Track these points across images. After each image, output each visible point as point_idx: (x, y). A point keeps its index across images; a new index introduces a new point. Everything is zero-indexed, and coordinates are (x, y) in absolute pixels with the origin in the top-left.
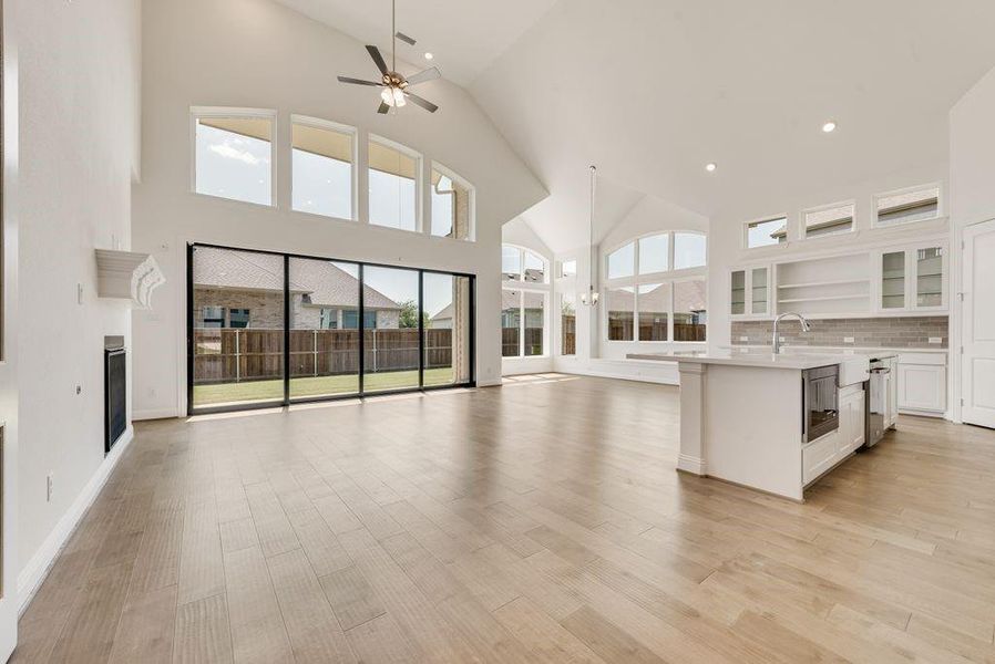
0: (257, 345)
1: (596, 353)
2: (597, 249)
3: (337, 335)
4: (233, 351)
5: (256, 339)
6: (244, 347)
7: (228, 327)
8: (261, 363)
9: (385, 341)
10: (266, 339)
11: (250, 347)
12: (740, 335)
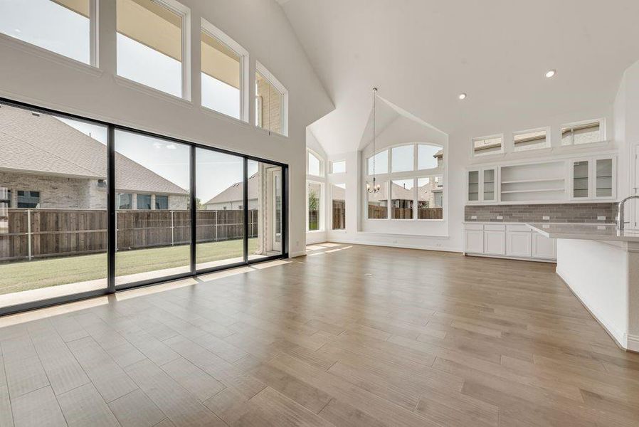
0: (52, 224)
1: (361, 228)
2: (361, 153)
3: (137, 215)
4: (24, 229)
5: (52, 219)
6: (38, 226)
7: (14, 206)
8: (57, 242)
9: (182, 220)
10: (61, 218)
11: (44, 226)
12: (471, 215)
